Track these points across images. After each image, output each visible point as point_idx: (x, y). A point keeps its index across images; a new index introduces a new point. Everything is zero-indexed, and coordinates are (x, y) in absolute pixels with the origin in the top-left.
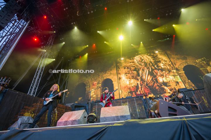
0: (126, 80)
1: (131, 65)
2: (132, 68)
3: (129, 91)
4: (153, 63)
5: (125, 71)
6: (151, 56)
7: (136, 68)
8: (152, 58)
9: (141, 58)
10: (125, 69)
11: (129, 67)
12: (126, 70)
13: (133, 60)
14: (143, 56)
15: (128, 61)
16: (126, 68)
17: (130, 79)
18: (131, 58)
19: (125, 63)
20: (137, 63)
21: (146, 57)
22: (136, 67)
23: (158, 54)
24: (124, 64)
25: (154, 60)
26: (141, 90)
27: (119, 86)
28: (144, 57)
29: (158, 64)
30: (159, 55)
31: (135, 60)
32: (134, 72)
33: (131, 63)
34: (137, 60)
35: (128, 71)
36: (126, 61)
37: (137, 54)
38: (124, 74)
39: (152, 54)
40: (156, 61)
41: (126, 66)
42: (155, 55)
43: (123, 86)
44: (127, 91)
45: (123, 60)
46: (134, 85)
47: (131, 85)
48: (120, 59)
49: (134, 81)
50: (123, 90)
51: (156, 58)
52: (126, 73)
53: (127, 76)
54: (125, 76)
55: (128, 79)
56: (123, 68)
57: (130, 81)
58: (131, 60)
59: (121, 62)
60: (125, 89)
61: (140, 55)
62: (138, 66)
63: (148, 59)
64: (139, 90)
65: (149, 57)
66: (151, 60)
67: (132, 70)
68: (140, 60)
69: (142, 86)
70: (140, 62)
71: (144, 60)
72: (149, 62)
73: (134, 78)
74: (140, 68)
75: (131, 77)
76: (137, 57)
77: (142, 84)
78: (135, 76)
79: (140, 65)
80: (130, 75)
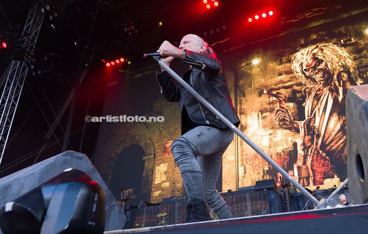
0: (262, 132)
1: (282, 82)
2: (283, 91)
3: (266, 168)
5: (259, 104)
6: (350, 48)
7: (295, 92)
9: (314, 55)
10: (260, 96)
11: (274, 90)
12: (265, 99)
13: (288, 64)
14: (322, 50)
15: (273, 71)
16: (265, 92)
17: (273, 128)
18: (284, 59)
19: (264, 76)
20: (300, 74)
21: (333, 50)
22: (296, 88)
24: (259, 81)
25: (357, 62)
26: (305, 163)
27: (239, 154)
28: (325, 51)
31: (295, 66)
32: (288, 104)
33: (280, 74)
34: (301, 64)
35: (270, 103)
36: (268, 68)
37: (303, 41)
38: (257, 114)
39: (352, 39)
40: (363, 64)
41: (266, 86)
42: (364, 42)
43: (251, 154)
44: (261, 169)
45: (259, 66)
46: (282, 148)
47: (275, 149)
48: (249, 62)
49: (285, 135)
50: (250, 164)
51: (365, 54)
52: (264, 111)
53: (264, 119)
54: (259, 119)
55: (268, 128)
56: (256, 92)
57: (271, 136)
58: (283, 65)
59: (250, 75)
60: (255, 162)
61: (314, 44)
62: (304, 83)
63: (337, 59)
64: (296, 164)
65: (343, 52)
66: (347, 60)
67: (281, 99)
68: (310, 62)
69: (308, 151)
70: (309, 69)
71: (324, 63)
72: (340, 68)
73: (285, 124)
74: (307, 90)
75: (278, 123)
76: (302, 54)
77: (308, 146)
78: (291, 120)
79: (310, 82)
80: (273, 115)
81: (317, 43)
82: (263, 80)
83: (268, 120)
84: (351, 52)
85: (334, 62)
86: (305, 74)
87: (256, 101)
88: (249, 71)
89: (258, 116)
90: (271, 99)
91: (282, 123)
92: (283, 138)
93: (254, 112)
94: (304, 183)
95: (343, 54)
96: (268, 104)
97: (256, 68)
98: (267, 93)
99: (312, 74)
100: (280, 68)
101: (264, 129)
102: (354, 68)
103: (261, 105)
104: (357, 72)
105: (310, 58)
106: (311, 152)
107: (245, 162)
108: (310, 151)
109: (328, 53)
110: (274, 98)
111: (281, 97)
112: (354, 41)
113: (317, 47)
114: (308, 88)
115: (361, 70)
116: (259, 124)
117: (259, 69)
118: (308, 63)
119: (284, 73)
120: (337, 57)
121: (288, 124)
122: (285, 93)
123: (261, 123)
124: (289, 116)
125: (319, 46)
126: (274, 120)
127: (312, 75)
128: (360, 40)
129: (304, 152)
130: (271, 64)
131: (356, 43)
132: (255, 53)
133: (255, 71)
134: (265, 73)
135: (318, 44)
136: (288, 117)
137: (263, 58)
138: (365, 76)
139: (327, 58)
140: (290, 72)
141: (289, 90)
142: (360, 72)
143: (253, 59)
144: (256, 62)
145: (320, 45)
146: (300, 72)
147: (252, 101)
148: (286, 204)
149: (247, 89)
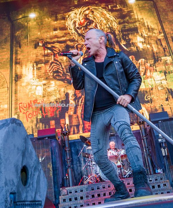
0: (36, 82)
1: (56, 37)
2: (57, 45)
3: (40, 117)
4: (117, 32)
5: (34, 56)
6: (116, 13)
8: (117, 17)
9: (86, 15)
10: (36, 48)
11: (50, 43)
12: (40, 51)
13: (63, 21)
14: (93, 12)
15: (49, 25)
16: (40, 44)
17: (47, 79)
18: (59, 16)
19: (40, 30)
20: (73, 31)
21: (102, 14)
22: (69, 43)
23: (134, 7)
24: (35, 34)
25: (122, 26)
26: (75, 112)
27: (13, 102)
28: (95, 13)
29: (130, 36)
30: (135, 12)
31: (69, 23)
32: (61, 57)
33: (55, 30)
34: (75, 23)
35: (45, 56)
36: (44, 23)
37: (77, 2)
38: (32, 64)
39: (118, 6)
40: (126, 28)
41: (42, 39)
42: (127, 9)
43: (25, 102)
44: (35, 117)
45: (35, 20)
46: (55, 98)
47: (48, 98)
48: (26, 15)
49: (58, 86)
50: (24, 113)
51: (128, 20)
52: (38, 62)
53: (39, 70)
54: (34, 69)
55: (43, 78)
56: (32, 44)
57: (45, 87)
58: (58, 22)
59: (27, 27)
60: (29, 111)
61: (86, 6)
62: (76, 39)
63: (105, 22)
64: (67, 113)
65: (110, 16)
66: (113, 23)
67: (56, 52)
68: (82, 21)
69: (78, 101)
70: (81, 28)
71: (94, 24)
72: (107, 29)
73: (59, 76)
74: (79, 46)
75: (52, 74)
76: (76, 13)
77: (78, 96)
78: (64, 72)
79: (82, 39)
80: (48, 67)
81: (89, 6)
82: (39, 34)
83: (43, 71)
84: (116, 17)
85: (103, 24)
86: (77, 32)
87: (32, 53)
88: (26, 24)
89: (33, 66)
90: (46, 52)
91: (55, 74)
92: (56, 89)
93: (30, 62)
94: (74, 131)
95: (110, 18)
96: (43, 56)
97: (32, 21)
98: (42, 46)
99: (84, 32)
100: (55, 23)
101: (38, 79)
102: (119, 31)
103: (36, 57)
104: (121, 34)
105: (82, 18)
106: (81, 102)
107: (19, 111)
108: (80, 101)
109: (98, 15)
110: (49, 51)
111: (55, 51)
112: (119, 8)
113: (89, 9)
114: (80, 44)
115: (125, 33)
116: (34, 75)
117: (35, 23)
118: (80, 22)
119: (59, 29)
120: (105, 20)
121: (61, 75)
122: (59, 47)
123: (35, 73)
124: (62, 68)
125: (90, 9)
126: (48, 71)
127: (84, 33)
128: (124, 7)
129: (75, 102)
130: (46, 19)
131: (120, 10)
132: (32, 8)
133: (32, 24)
134: (41, 27)
135: (90, 7)
136: (61, 69)
137: (40, 13)
138: (127, 38)
139: (97, 20)
140: (64, 28)
141: (63, 44)
142: (123, 35)
143: (30, 12)
144: (33, 15)
145: (92, 8)
146: (73, 29)
147: (28, 52)
148: (66, 151)
149: (23, 40)
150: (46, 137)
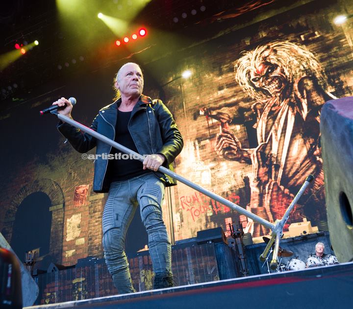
0: (201, 166)
1: (223, 98)
2: (225, 110)
3: (210, 214)
4: (318, 76)
5: (195, 130)
6: (314, 46)
7: (241, 110)
9: (265, 58)
10: (195, 119)
11: (214, 109)
12: (202, 122)
13: (230, 74)
14: (275, 51)
15: (211, 84)
16: (202, 113)
17: (215, 160)
18: (224, 68)
19: (199, 92)
20: (248, 86)
21: (291, 51)
22: (242, 104)
23: (346, 29)
24: (193, 99)
25: (325, 63)
28: (279, 52)
29: (342, 78)
30: (347, 36)
31: (240, 76)
32: (233, 127)
33: (221, 88)
34: (248, 73)
35: (209, 128)
36: (204, 81)
37: (248, 41)
38: (192, 142)
39: (316, 33)
40: (334, 66)
41: (203, 106)
42: (333, 35)
43: (188, 196)
44: (203, 214)
45: (191, 80)
46: (229, 186)
47: (219, 187)
48: (178, 75)
49: (232, 168)
50: (188, 210)
51: (335, 52)
52: (201, 138)
53: (203, 149)
54: (195, 149)
55: (209, 160)
56: (190, 114)
57: (213, 171)
58: (224, 76)
59: (180, 92)
60: (194, 206)
61: (263, 45)
62: (253, 97)
63: (296, 62)
64: (249, 205)
65: (305, 52)
66: (311, 62)
67: (224, 121)
68: (260, 68)
69: (264, 188)
70: (259, 79)
71: (279, 69)
72: (301, 73)
73: (232, 154)
74: (259, 107)
75: (221, 153)
76: (249, 59)
77: (264, 181)
78: (238, 148)
79: (261, 96)
80: (214, 143)
81: (268, 43)
82: (198, 98)
83: (208, 149)
84: (315, 51)
85: (293, 66)
86: (253, 85)
87: (190, 126)
88: (179, 87)
89: (195, 145)
90: (210, 122)
91: (226, 152)
92: (229, 173)
93: (189, 140)
94: (261, 231)
95: (304, 55)
96: (207, 128)
97: (187, 82)
98: (204, 115)
99: (264, 84)
100: (220, 79)
101: (203, 162)
102: (322, 72)
103: (198, 131)
104: (326, 77)
105: (259, 64)
106: (269, 189)
107: (181, 207)
108: (267, 187)
109: (285, 55)
110: (215, 121)
111: (223, 119)
112: (318, 36)
113: (268, 48)
114: (259, 104)
115: (332, 74)
116: (196, 156)
117: (191, 84)
118: (257, 71)
119: (225, 87)
120: (297, 59)
121: (235, 153)
122: (227, 113)
123: (198, 154)
124: (236, 142)
125: (271, 47)
126: (215, 150)
127: (264, 86)
128: (327, 33)
129: (260, 189)
130: (207, 76)
131: (322, 38)
132: (185, 63)
133: (187, 86)
134: (200, 88)
135: (270, 44)
136: (234, 144)
137: (196, 69)
138: (337, 82)
139: (283, 62)
140: (233, 84)
141: (233, 108)
142: (329, 77)
143: (183, 70)
144: (187, 74)
145: (273, 45)
146: (247, 83)
147: (186, 126)
148: (240, 259)
149: (177, 110)
150: (209, 241)
